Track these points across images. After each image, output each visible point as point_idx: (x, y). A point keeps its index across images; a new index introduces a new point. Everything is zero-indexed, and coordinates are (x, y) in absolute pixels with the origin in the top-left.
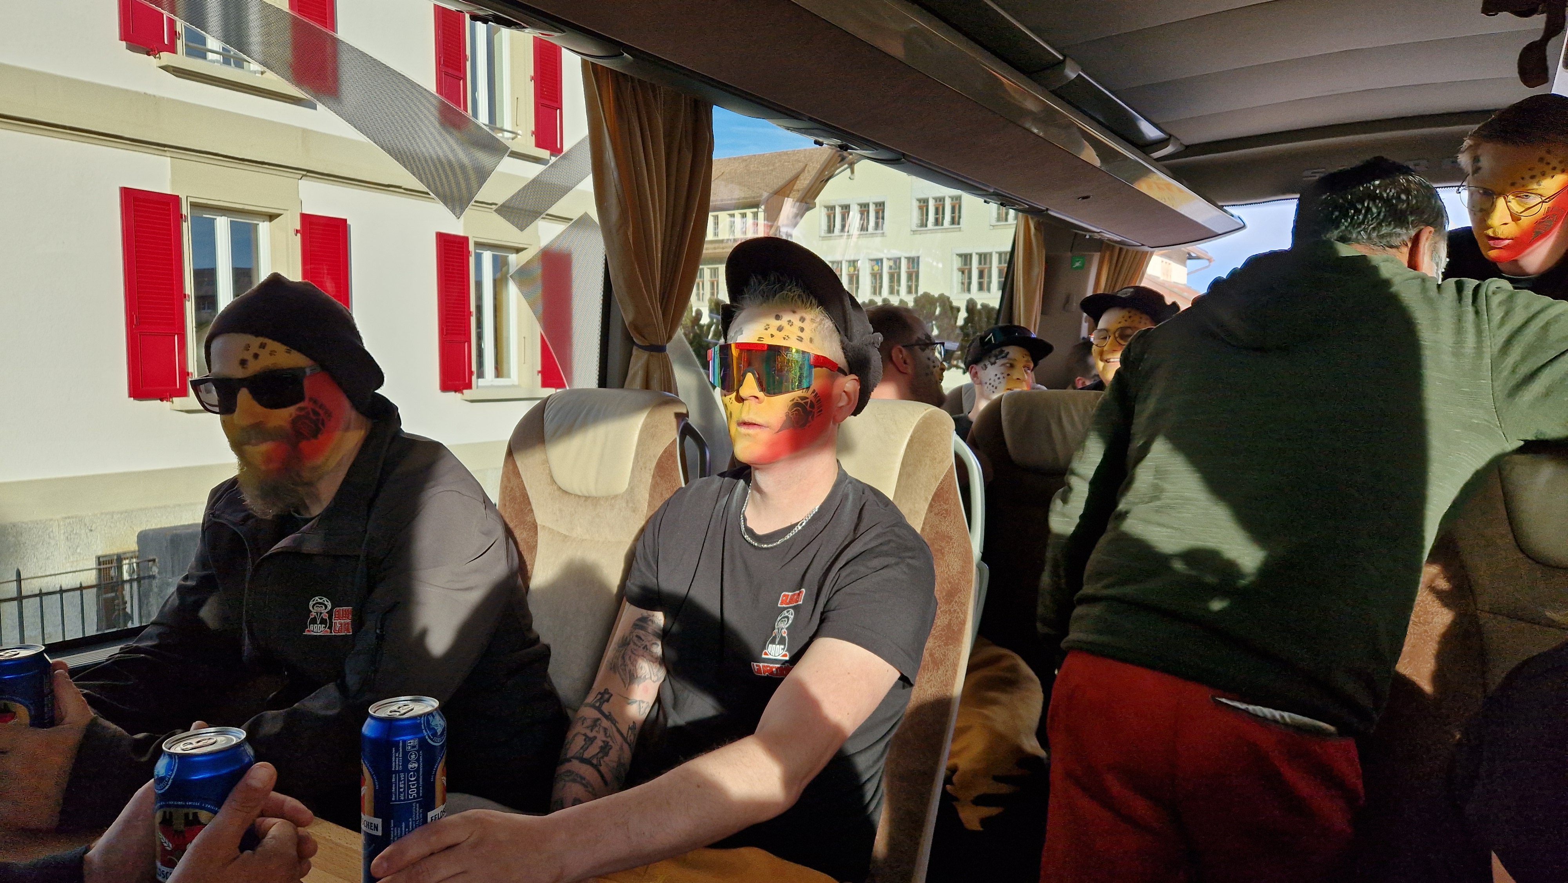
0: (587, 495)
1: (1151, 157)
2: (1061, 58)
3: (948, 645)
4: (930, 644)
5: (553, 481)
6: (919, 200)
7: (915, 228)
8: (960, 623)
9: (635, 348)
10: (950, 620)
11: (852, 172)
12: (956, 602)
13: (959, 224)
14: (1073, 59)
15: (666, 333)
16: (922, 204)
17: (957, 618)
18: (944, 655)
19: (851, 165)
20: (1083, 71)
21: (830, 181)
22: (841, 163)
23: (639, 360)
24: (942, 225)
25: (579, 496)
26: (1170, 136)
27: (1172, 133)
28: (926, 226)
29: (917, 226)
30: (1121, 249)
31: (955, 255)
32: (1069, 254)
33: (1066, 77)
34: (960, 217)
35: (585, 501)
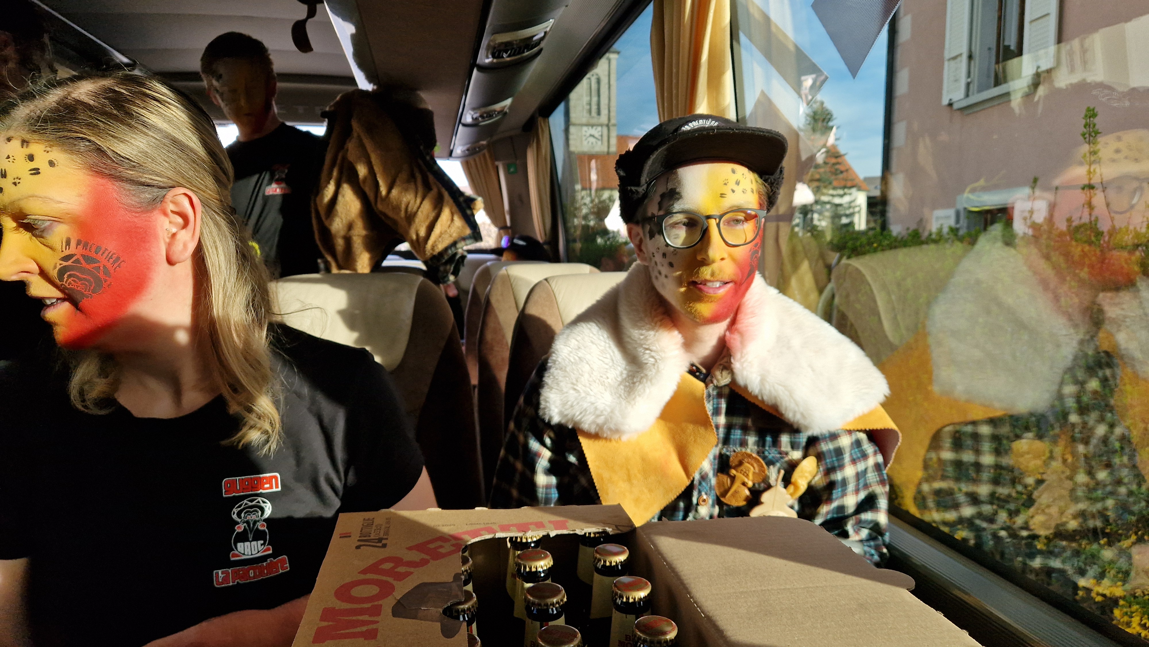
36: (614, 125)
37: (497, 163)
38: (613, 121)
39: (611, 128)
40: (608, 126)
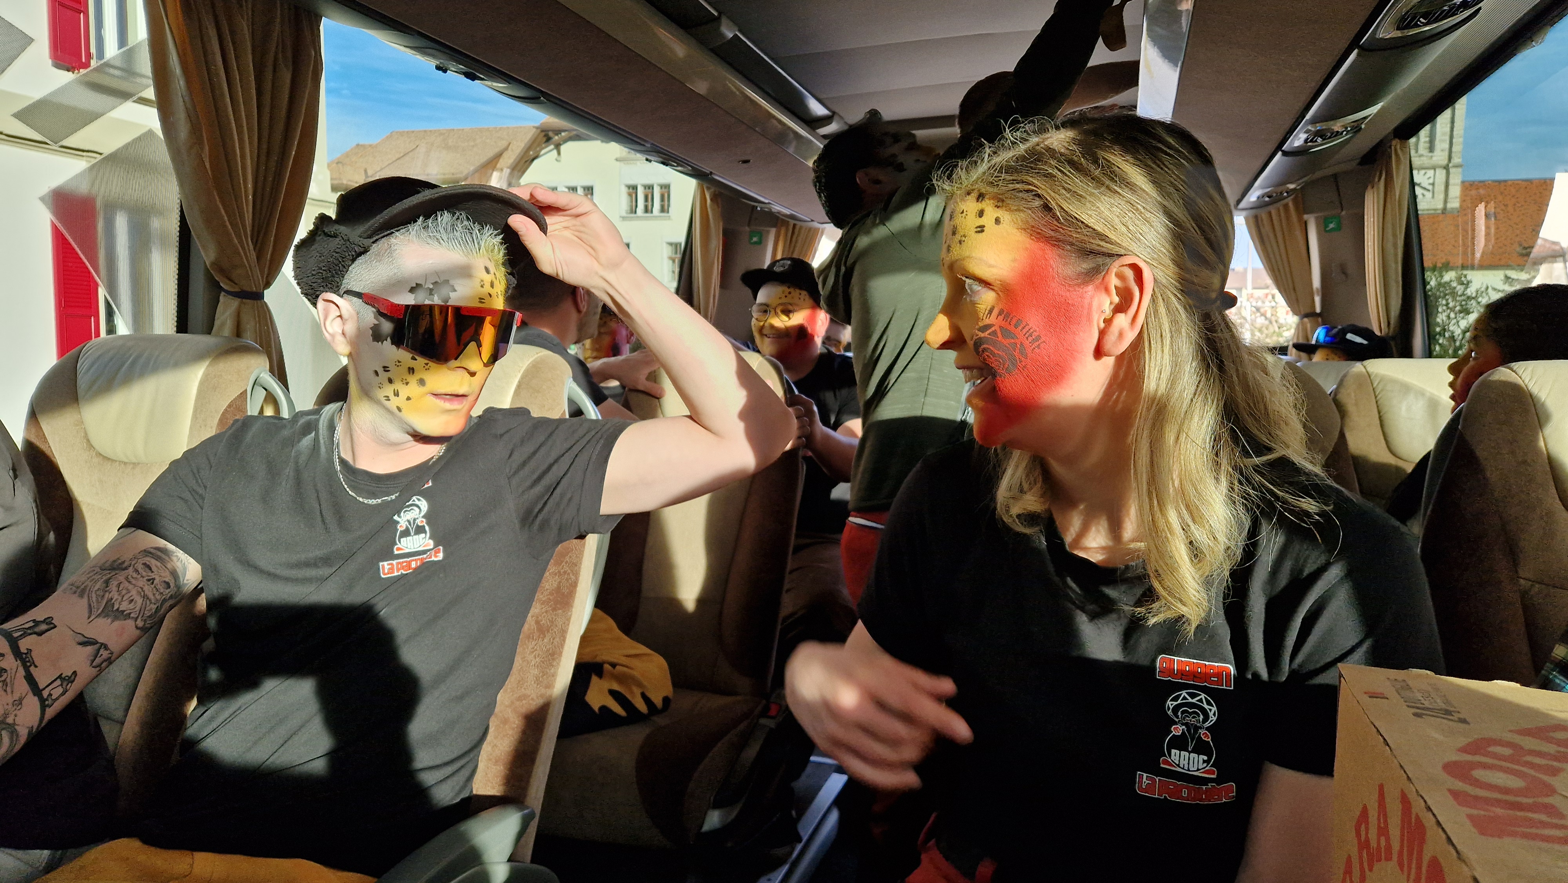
0: (134, 460)
1: (818, 134)
2: (716, 14)
3: (556, 610)
4: (536, 609)
5: (90, 446)
6: (629, 187)
7: (624, 214)
8: (571, 585)
9: (223, 293)
10: (560, 582)
11: (559, 153)
12: (567, 562)
13: (668, 212)
14: (728, 17)
15: (262, 277)
16: (631, 190)
17: (567, 580)
18: (552, 622)
19: (558, 146)
20: (740, 31)
21: (535, 162)
22: (547, 144)
23: (227, 309)
24: (652, 212)
25: (125, 463)
26: (834, 113)
27: (837, 111)
28: (636, 212)
29: (627, 213)
30: (795, 225)
31: (665, 244)
32: (747, 229)
33: (722, 36)
34: (669, 206)
35: (133, 468)
36: (1457, 166)
37: (1306, 217)
38: (1456, 160)
39: (1452, 170)
40: (1446, 168)
